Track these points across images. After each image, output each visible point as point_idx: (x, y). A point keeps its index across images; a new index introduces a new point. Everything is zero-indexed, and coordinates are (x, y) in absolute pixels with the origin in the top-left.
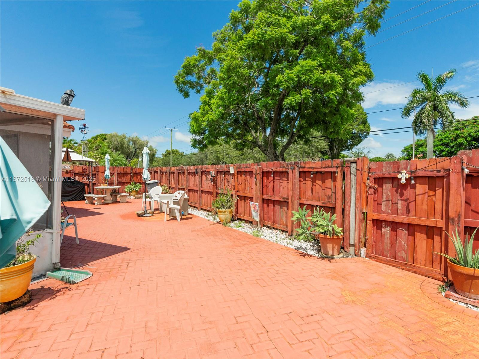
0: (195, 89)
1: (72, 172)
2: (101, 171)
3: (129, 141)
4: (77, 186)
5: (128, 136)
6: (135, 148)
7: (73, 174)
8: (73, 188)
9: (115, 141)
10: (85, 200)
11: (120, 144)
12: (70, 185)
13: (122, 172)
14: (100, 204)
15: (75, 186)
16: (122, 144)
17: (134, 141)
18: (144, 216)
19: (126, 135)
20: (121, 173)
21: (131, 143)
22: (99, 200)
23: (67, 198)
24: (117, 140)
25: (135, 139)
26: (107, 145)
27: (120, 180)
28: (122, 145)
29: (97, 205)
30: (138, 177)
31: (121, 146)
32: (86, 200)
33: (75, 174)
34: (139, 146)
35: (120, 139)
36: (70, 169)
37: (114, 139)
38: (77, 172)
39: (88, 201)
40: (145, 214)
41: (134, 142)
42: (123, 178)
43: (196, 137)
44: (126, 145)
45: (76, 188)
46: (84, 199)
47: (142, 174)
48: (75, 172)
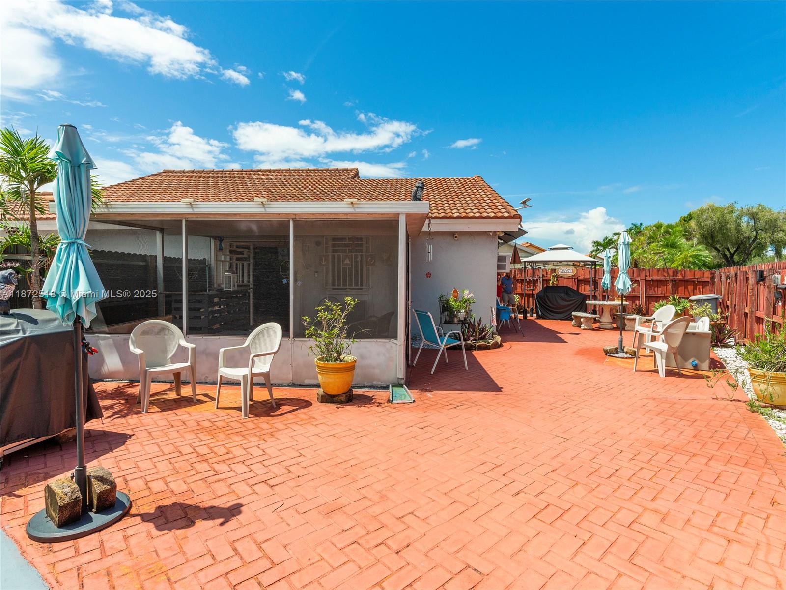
1: (575, 279)
3: (739, 217)
4: (574, 299)
5: (738, 207)
6: (754, 228)
7: (576, 280)
8: (567, 301)
10: (572, 320)
11: (718, 225)
12: (563, 296)
13: (655, 278)
14: (589, 328)
15: (571, 299)
16: (723, 224)
17: (753, 214)
18: (613, 355)
19: (735, 205)
20: (653, 280)
21: (745, 220)
22: (586, 321)
23: (559, 315)
24: (712, 218)
25: (754, 210)
27: (651, 293)
28: (723, 226)
29: (584, 329)
30: (689, 287)
31: (720, 229)
32: (574, 321)
33: (578, 281)
34: (764, 224)
35: (720, 215)
36: (573, 274)
37: (705, 217)
38: (581, 278)
39: (576, 322)
40: (617, 352)
41: (753, 216)
42: (656, 289)
44: (732, 226)
45: (571, 302)
46: (570, 318)
47: (697, 281)
48: (579, 278)
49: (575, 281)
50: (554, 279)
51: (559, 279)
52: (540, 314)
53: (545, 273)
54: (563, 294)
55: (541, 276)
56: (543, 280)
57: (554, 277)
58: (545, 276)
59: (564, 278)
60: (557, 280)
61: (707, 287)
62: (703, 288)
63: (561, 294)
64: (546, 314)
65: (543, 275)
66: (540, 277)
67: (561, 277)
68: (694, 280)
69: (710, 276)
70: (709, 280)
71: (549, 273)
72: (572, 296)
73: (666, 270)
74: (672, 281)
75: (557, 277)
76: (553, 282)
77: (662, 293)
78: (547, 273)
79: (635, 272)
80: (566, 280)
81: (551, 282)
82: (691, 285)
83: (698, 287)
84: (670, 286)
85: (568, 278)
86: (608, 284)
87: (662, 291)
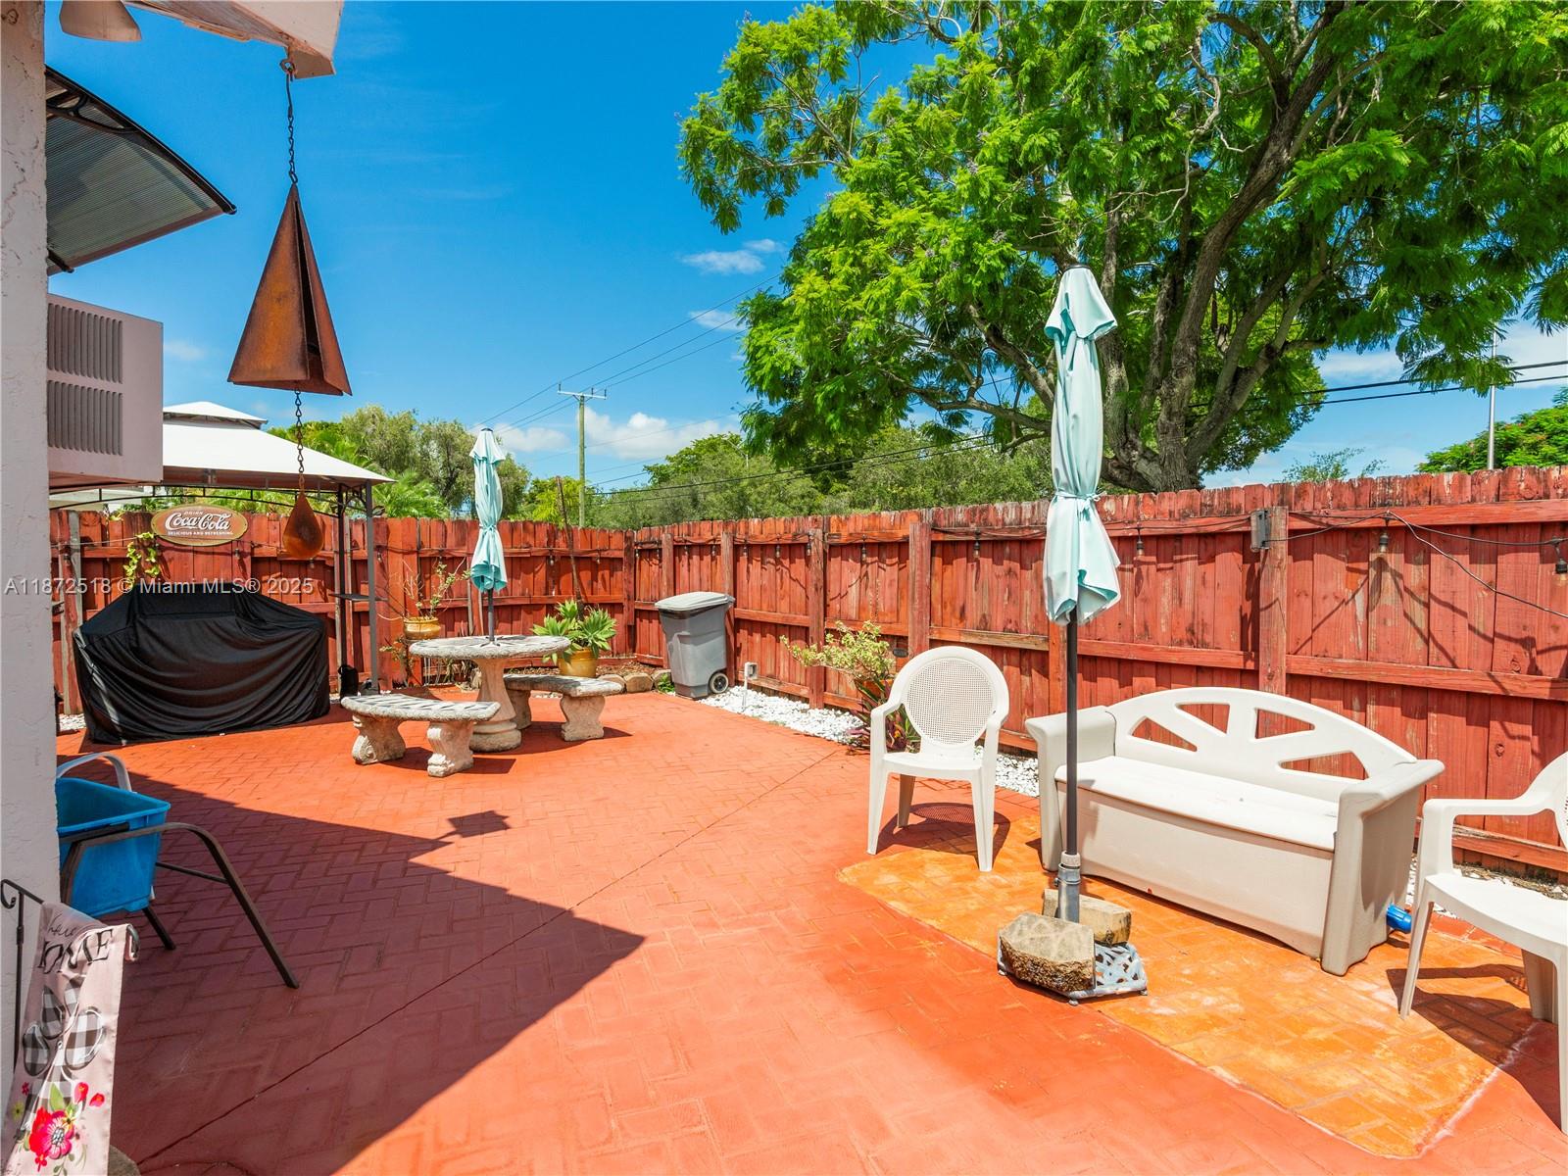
0: (760, 194)
1: (242, 554)
2: (399, 546)
3: (426, 440)
5: (421, 419)
6: (447, 465)
7: (248, 560)
8: (253, 646)
9: (373, 436)
16: (404, 448)
17: (445, 436)
19: (416, 415)
21: (434, 445)
22: (452, 738)
24: (382, 434)
25: (448, 431)
26: (353, 449)
28: (403, 453)
31: (398, 456)
32: (359, 737)
33: (256, 561)
34: (463, 457)
35: (394, 430)
37: (370, 430)
38: (263, 550)
39: (372, 741)
41: (447, 443)
43: (767, 407)
44: (417, 452)
47: (601, 558)
48: (258, 552)
49: (242, 563)
50: (148, 554)
51: (167, 555)
52: (114, 717)
53: (94, 533)
54: (232, 619)
55: (75, 543)
56: (85, 561)
57: (140, 546)
58: (97, 541)
59: (195, 551)
60: (160, 559)
61: (619, 573)
62: (611, 575)
63: (220, 620)
64: (150, 716)
65: (84, 539)
66: (68, 549)
67: (181, 549)
68: (594, 554)
69: (624, 545)
70: (620, 554)
71: (117, 530)
72: (270, 625)
73: (531, 527)
74: (548, 558)
75: (161, 549)
76: (139, 571)
77: (523, 594)
78: (104, 529)
79: (449, 531)
80: (201, 558)
81: (130, 570)
82: (585, 569)
83: (600, 573)
84: (542, 573)
85: (210, 552)
86: (498, 570)
87: (524, 590)
